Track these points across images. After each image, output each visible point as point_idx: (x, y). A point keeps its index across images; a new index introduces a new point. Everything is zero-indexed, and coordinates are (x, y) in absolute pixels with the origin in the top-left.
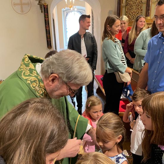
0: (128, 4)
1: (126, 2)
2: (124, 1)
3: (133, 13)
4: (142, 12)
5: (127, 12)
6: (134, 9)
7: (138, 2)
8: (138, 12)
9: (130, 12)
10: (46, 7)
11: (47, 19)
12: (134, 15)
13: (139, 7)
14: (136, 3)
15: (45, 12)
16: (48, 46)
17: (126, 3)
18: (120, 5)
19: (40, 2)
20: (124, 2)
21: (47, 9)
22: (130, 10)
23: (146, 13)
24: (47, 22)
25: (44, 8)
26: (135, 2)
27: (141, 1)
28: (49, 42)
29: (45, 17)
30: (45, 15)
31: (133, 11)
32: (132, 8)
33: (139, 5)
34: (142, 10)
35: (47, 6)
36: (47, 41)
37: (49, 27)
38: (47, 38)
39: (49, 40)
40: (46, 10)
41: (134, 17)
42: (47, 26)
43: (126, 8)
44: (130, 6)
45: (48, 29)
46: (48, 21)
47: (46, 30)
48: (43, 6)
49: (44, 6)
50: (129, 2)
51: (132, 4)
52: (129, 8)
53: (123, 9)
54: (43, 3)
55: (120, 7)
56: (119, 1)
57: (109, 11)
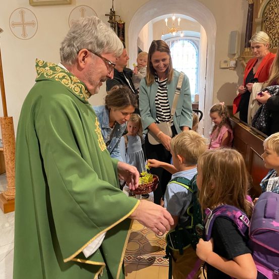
0: (267, 18)
1: (263, 16)
2: (259, 14)
3: (275, 35)
9: (271, 33)
10: (121, 27)
12: (276, 39)
17: (263, 18)
18: (252, 21)
19: (111, 18)
20: (259, 16)
21: (123, 29)
22: (270, 29)
25: (119, 28)
31: (275, 31)
32: (274, 25)
35: (124, 24)
40: (121, 32)
41: (276, 41)
43: (262, 26)
44: (270, 23)
48: (116, 25)
49: (118, 24)
50: (269, 15)
51: (275, 19)
52: (269, 26)
53: (257, 28)
54: (117, 19)
55: (252, 24)
56: (250, 14)
57: (232, 32)
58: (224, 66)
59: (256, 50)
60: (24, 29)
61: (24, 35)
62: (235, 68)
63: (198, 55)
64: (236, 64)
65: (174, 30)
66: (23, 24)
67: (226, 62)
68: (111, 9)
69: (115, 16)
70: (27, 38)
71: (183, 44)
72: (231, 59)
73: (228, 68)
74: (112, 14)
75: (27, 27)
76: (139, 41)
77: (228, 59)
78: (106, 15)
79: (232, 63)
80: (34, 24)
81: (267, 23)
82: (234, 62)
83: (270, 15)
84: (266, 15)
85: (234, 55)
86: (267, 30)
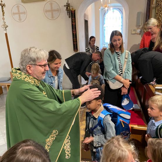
0: (159, 5)
1: (156, 3)
2: (154, 2)
5: (157, 14)
9: (161, 13)
11: (74, 24)
15: (72, 17)
16: (74, 50)
18: (150, 6)
19: (67, 8)
21: (75, 14)
24: (74, 27)
25: (72, 13)
28: (75, 45)
29: (72, 22)
30: (72, 20)
35: (75, 11)
36: (74, 45)
37: (76, 31)
38: (74, 42)
39: (75, 43)
40: (73, 15)
42: (74, 30)
43: (156, 9)
45: (74, 33)
46: (75, 25)
47: (73, 34)
48: (70, 11)
52: (160, 9)
53: (153, 10)
54: (71, 8)
55: (150, 8)
57: (138, 13)
58: (133, 32)
60: (20, 16)
61: (20, 19)
62: (140, 34)
63: (122, 17)
64: (141, 31)
65: (106, 6)
66: (19, 13)
67: (134, 30)
68: (67, 3)
69: (69, 7)
70: (22, 21)
72: (138, 28)
73: (136, 34)
74: (68, 6)
75: (21, 15)
76: (85, 15)
77: (136, 28)
78: (64, 6)
79: (138, 31)
80: (25, 13)
82: (140, 30)
83: (160, 2)
84: (158, 2)
85: (140, 26)
86: (159, 12)
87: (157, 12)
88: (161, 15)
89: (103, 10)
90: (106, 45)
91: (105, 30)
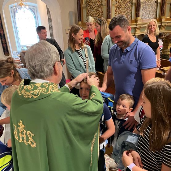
0: (88, 5)
2: (84, 2)
3: (94, 15)
4: (103, 14)
5: (88, 13)
6: (95, 10)
7: (98, 3)
8: (98, 14)
9: (91, 13)
12: (95, 17)
13: (100, 8)
14: (97, 5)
16: (4, 53)
17: (86, 4)
18: (80, 6)
20: (84, 4)
23: (107, 15)
24: (0, 25)
26: (95, 3)
27: (101, 3)
28: (5, 48)
31: (94, 13)
32: (93, 9)
33: (99, 7)
34: (102, 12)
36: (3, 47)
37: (3, 31)
39: (5, 46)
41: (95, 18)
43: (86, 9)
44: (91, 8)
50: (89, 3)
51: (93, 5)
53: (84, 10)
55: (80, 8)
56: (78, 2)
57: (70, 12)
58: (68, 32)
59: (90, 26)
67: (69, 29)
71: (24, 11)
81: (88, 8)
86: (89, 12)
87: (87, 12)
88: (91, 14)
89: (12, 9)
90: (24, 48)
91: (18, 31)
